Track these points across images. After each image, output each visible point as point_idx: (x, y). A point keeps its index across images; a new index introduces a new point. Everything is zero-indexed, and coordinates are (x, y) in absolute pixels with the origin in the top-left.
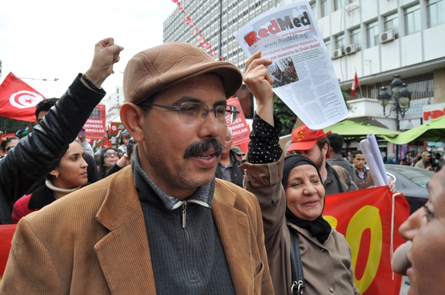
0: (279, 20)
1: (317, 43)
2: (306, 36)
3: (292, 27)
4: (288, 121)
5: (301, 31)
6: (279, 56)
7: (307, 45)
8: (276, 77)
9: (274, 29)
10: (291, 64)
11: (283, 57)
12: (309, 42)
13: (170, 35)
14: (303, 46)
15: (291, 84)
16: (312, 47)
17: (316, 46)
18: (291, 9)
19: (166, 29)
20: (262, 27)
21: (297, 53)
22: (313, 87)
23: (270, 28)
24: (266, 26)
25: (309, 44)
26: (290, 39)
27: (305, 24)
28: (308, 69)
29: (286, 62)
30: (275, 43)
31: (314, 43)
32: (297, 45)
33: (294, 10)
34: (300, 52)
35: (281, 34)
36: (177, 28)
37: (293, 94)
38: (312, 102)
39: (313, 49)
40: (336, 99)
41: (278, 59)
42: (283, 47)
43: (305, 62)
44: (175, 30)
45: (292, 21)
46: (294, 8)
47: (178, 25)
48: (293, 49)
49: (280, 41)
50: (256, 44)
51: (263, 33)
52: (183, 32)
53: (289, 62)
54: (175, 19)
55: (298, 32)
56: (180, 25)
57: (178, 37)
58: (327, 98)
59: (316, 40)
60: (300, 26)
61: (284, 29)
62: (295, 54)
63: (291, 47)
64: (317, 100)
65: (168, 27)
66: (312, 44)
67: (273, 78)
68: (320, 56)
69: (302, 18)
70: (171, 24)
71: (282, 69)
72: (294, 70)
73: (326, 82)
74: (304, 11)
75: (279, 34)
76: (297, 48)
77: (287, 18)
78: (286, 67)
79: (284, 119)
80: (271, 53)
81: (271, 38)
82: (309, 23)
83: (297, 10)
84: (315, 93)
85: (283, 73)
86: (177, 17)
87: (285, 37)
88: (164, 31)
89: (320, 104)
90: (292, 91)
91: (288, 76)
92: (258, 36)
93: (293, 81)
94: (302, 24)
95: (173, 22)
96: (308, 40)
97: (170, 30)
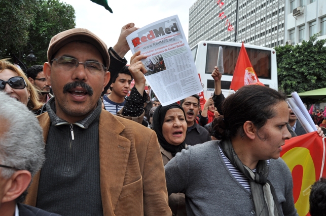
0: (155, 31)
1: (182, 43)
2: (174, 39)
3: (164, 34)
4: (294, 83)
5: (170, 36)
6: (152, 55)
7: (174, 46)
8: (150, 68)
9: (151, 36)
10: (161, 59)
11: (156, 55)
12: (176, 43)
13: (194, 17)
14: (171, 47)
15: (160, 72)
16: (178, 46)
17: (181, 45)
18: (164, 23)
19: (192, 13)
20: (144, 35)
21: (167, 52)
22: (176, 73)
23: (148, 36)
24: (146, 35)
25: (176, 45)
26: (162, 42)
27: (174, 31)
28: (173, 62)
29: (158, 58)
30: (151, 46)
31: (180, 44)
32: (167, 46)
33: (166, 23)
34: (168, 51)
35: (156, 40)
36: (200, 12)
37: (161, 79)
38: (175, 83)
39: (179, 48)
40: (194, 80)
41: (152, 56)
42: (156, 48)
43: (172, 57)
44: (198, 14)
45: (164, 30)
46: (167, 21)
47: (200, 10)
48: (163, 49)
49: (155, 44)
50: (138, 46)
51: (144, 39)
52: (204, 15)
53: (160, 58)
54: (198, 6)
55: (168, 37)
56: (202, 10)
57: (200, 19)
58: (186, 80)
59: (181, 42)
60: (170, 33)
61: (157, 36)
62: (165, 52)
63: (162, 48)
64: (179, 82)
65: (193, 11)
66: (178, 44)
67: (147, 69)
68: (184, 52)
69: (172, 28)
70: (195, 10)
71: (154, 63)
72: (163, 63)
73: (186, 69)
74: (174, 22)
75: (154, 40)
76: (166, 48)
77: (161, 29)
78: (157, 61)
79: (290, 80)
80: (147, 52)
81: (149, 43)
82: (177, 30)
83: (169, 22)
84: (178, 77)
85: (155, 65)
86: (200, 4)
87: (158, 41)
88: (190, 15)
89: (180, 84)
90: (160, 77)
91: (158, 67)
92: (140, 41)
93: (162, 70)
94: (171, 32)
95: (196, 8)
96: (175, 42)
97: (194, 14)
